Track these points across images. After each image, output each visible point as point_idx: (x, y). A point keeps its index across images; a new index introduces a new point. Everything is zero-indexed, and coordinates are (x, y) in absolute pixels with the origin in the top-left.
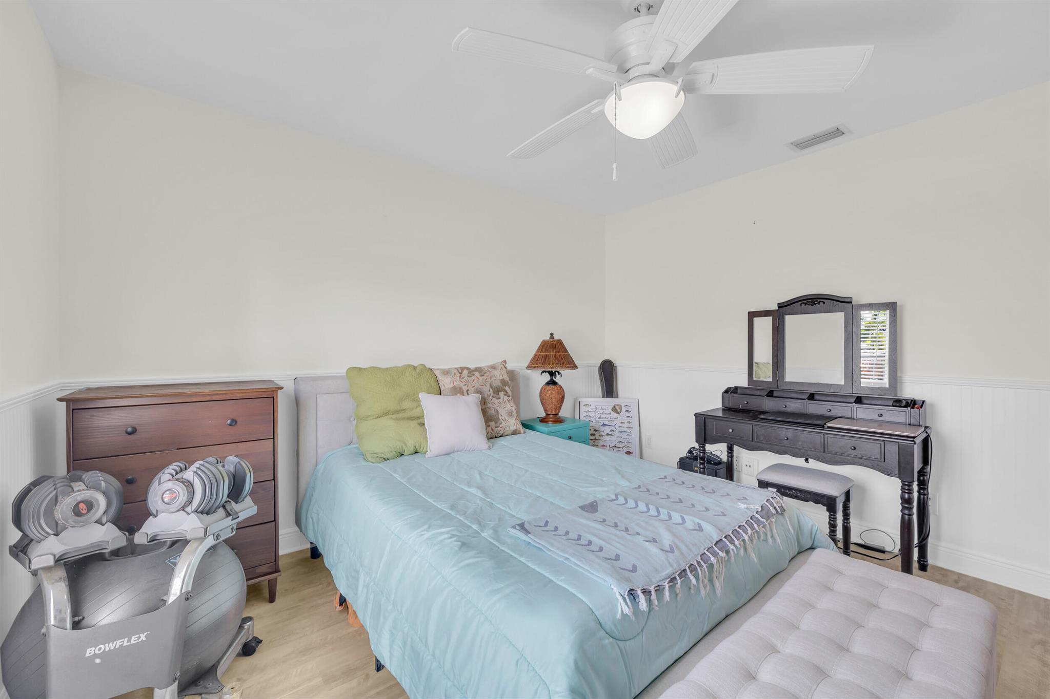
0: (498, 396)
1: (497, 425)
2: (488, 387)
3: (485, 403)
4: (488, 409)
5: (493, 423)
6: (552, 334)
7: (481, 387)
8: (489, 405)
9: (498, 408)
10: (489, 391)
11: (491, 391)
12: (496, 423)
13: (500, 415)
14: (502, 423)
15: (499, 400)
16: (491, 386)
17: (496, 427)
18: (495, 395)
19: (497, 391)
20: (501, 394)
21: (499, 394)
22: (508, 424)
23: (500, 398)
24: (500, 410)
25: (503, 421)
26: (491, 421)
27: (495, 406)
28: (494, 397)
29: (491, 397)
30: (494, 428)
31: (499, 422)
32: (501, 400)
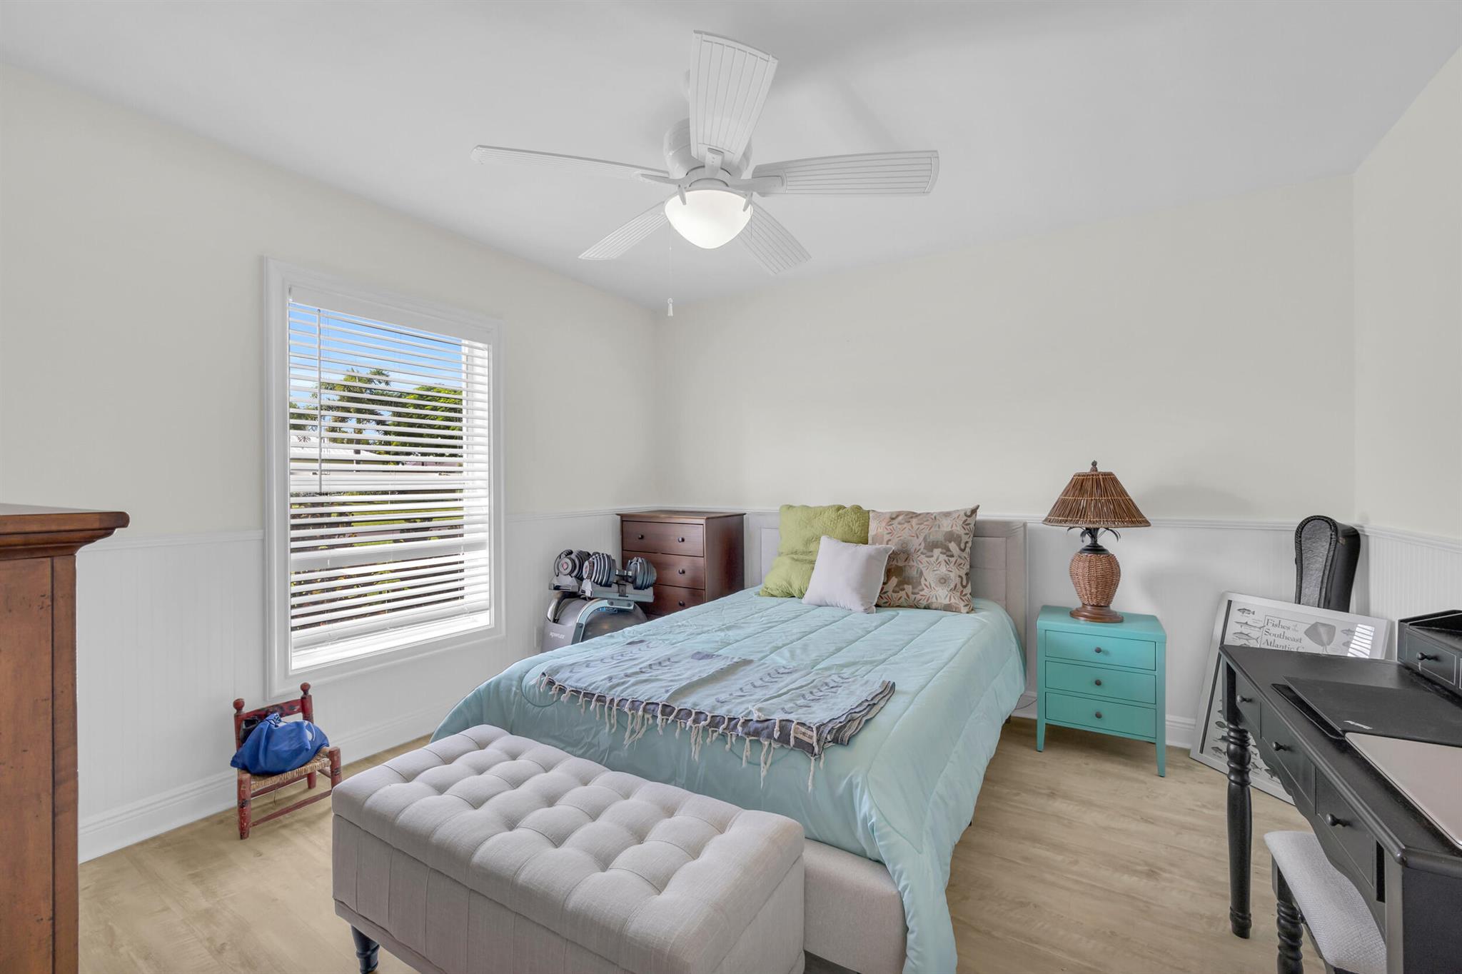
0: (930, 554)
1: (916, 591)
2: (921, 538)
3: (907, 559)
4: (908, 568)
5: (910, 586)
6: (1094, 464)
7: (910, 538)
8: (911, 563)
9: (924, 570)
10: (920, 544)
11: (923, 545)
12: (913, 588)
13: (923, 579)
14: (923, 589)
15: (931, 559)
16: (925, 539)
17: (913, 593)
18: (925, 551)
19: (931, 546)
20: (937, 552)
21: (932, 551)
22: (933, 593)
23: (932, 556)
24: (925, 573)
25: (925, 587)
26: (908, 584)
27: (921, 566)
28: (924, 554)
29: (919, 553)
30: (910, 594)
31: (920, 588)
32: (933, 560)
